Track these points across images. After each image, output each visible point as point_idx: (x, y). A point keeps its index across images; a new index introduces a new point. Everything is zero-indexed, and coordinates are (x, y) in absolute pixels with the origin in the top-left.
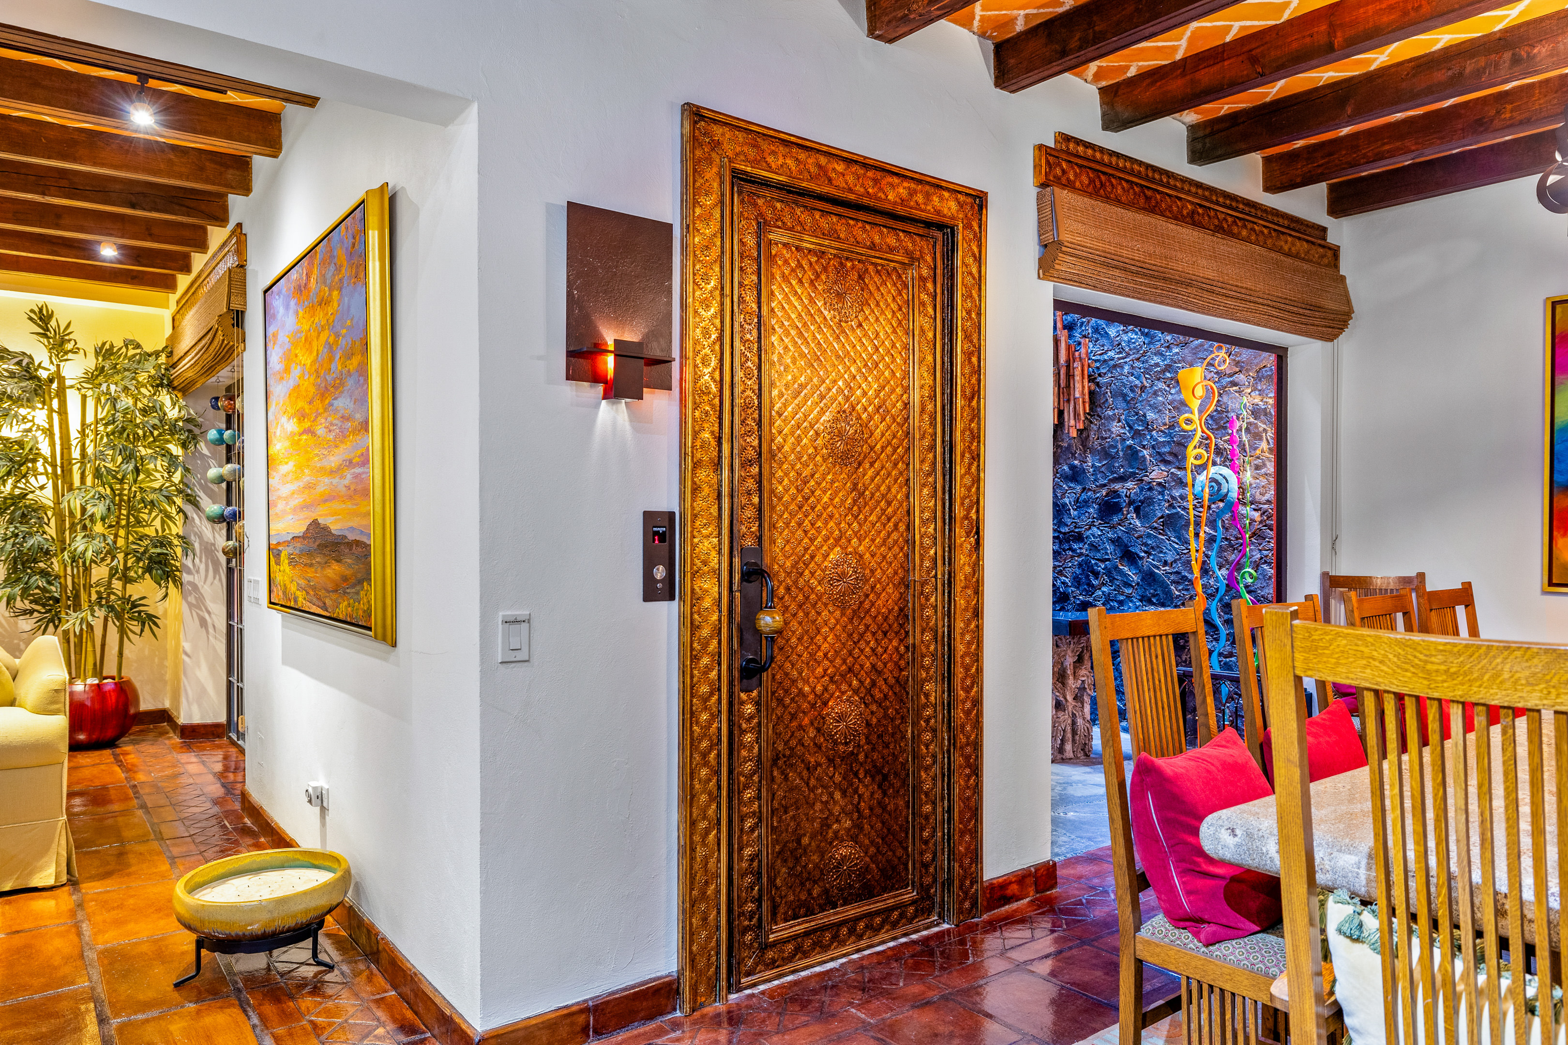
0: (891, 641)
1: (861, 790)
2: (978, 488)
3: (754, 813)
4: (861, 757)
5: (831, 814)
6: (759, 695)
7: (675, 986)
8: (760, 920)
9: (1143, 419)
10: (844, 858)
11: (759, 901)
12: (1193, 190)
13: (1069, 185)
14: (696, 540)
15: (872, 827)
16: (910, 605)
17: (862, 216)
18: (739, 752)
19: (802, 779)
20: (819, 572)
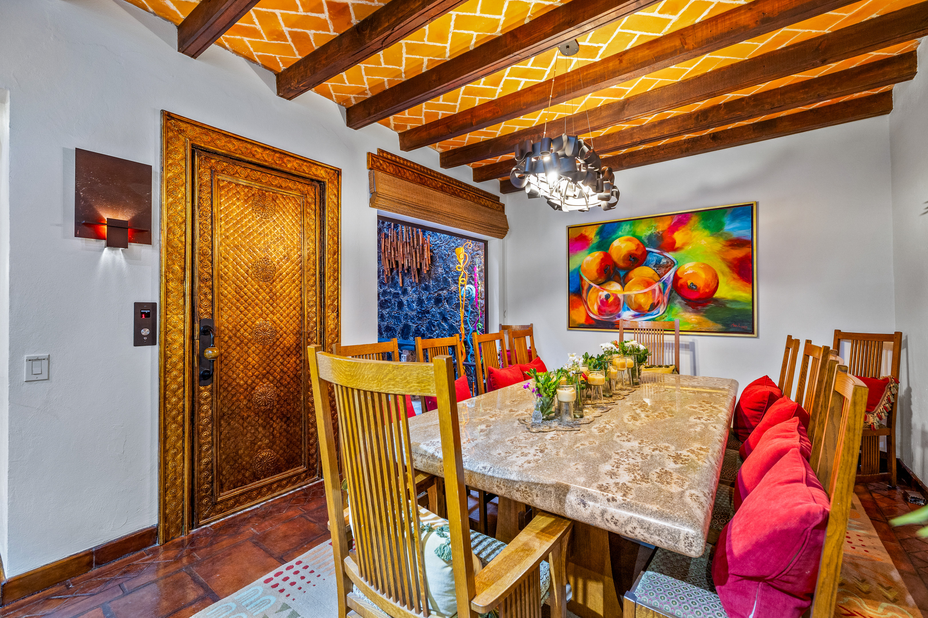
0: (292, 358)
1: (275, 425)
2: (338, 292)
3: (209, 442)
4: (275, 411)
5: (256, 437)
6: (212, 387)
7: (155, 532)
8: (212, 491)
9: (448, 267)
10: (264, 457)
11: (212, 482)
12: (442, 177)
13: (384, 171)
14: (168, 316)
15: (281, 442)
16: (302, 343)
17: (274, 173)
18: (198, 414)
19: (239, 423)
20: (249, 329)
